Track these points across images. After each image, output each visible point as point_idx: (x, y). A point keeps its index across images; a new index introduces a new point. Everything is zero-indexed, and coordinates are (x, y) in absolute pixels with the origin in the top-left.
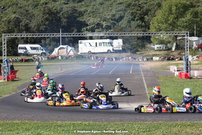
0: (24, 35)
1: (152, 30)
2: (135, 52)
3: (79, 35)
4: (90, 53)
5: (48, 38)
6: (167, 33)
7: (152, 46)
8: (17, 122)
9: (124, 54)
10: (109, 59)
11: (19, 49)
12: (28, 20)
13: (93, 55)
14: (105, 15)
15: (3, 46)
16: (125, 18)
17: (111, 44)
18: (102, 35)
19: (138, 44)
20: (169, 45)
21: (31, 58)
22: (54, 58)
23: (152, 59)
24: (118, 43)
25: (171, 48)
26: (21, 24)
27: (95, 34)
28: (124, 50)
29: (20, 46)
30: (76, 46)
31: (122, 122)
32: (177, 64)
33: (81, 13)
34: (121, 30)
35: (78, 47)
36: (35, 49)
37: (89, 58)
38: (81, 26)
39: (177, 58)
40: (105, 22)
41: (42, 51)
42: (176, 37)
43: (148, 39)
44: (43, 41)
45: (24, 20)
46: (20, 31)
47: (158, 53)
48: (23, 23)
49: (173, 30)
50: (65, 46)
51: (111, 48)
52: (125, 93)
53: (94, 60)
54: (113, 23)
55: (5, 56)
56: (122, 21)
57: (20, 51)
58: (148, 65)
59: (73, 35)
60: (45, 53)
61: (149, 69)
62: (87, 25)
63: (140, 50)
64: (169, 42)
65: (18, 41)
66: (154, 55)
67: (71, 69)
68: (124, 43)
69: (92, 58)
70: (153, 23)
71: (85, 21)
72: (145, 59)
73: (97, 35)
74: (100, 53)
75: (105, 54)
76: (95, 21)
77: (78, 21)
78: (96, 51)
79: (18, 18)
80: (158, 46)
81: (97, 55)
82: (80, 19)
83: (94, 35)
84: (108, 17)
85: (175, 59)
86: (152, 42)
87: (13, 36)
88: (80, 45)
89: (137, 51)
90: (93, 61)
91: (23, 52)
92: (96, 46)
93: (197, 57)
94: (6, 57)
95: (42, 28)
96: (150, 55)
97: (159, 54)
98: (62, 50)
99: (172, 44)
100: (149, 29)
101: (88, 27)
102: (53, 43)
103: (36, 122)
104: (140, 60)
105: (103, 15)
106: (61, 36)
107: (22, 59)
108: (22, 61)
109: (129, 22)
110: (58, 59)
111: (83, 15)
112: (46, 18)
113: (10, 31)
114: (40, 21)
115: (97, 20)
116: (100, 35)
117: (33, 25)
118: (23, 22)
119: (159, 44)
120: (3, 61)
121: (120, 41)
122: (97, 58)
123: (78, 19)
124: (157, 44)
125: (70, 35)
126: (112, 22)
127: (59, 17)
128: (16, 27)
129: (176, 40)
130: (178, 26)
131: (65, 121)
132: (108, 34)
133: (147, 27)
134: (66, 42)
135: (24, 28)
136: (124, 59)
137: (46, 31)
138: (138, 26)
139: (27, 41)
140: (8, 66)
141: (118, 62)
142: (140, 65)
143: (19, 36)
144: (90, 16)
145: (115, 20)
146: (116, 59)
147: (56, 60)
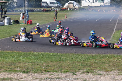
2: (118, 7)
4: (89, 6)
9: (111, 8)
10: (101, 11)
13: (90, 8)
17: (103, 1)
21: (50, 9)
22: (65, 9)
24: (107, 1)
28: (111, 5)
29: (43, 1)
36: (52, 3)
37: (88, 10)
41: (57, 5)
50: (72, 2)
51: (103, 4)
53: (91, 12)
57: (43, 4)
60: (59, 6)
68: (111, 1)
69: (90, 10)
74: (95, 7)
81: (94, 8)
88: (82, 1)
89: (120, 6)
91: (45, 5)
92: (93, 2)
98: (70, 4)
104: (121, 12)
108: (43, 11)
110: (68, 10)
122: (93, 10)
136: (111, 11)
146: (106, 11)
147: (66, 11)
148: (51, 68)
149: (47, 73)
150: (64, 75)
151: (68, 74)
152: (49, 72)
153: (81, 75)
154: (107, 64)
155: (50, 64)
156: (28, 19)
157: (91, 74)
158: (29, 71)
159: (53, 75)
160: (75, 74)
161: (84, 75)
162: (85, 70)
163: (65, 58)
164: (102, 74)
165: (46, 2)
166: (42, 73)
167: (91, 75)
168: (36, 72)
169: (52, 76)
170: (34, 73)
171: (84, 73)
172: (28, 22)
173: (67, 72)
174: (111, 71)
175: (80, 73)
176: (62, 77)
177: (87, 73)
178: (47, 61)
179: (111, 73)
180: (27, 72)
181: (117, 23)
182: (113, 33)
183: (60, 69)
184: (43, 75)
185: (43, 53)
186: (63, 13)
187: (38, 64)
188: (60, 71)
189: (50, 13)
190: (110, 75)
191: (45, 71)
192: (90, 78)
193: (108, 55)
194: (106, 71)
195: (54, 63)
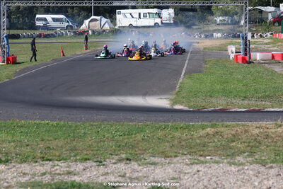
4: (131, 26)
7: (215, 18)
9: (175, 29)
11: (37, 20)
13: (134, 29)
15: (2, 17)
17: (159, 15)
20: (235, 17)
21: (52, 32)
22: (83, 33)
23: (212, 35)
24: (168, 14)
25: (239, 22)
29: (38, 16)
30: (113, 17)
36: (58, 20)
41: (67, 24)
43: (208, 10)
44: (69, 10)
47: (220, 27)
50: (98, 18)
51: (158, 21)
57: (39, 23)
58: (208, 43)
60: (71, 26)
63: (197, 23)
65: (37, 10)
66: (215, 31)
68: (176, 14)
69: (134, 34)
72: (203, 36)
74: (144, 27)
75: (151, 29)
78: (139, 25)
80: (221, 18)
81: (141, 29)
86: (213, 13)
88: (117, 16)
89: (194, 25)
91: (42, 25)
92: (140, 17)
93: (272, 34)
94: (5, 31)
96: (210, 31)
97: (222, 30)
98: (94, 23)
99: (241, 16)
102: (84, 13)
104: (197, 37)
107: (40, 34)
108: (40, 36)
119: (223, 16)
121: (171, 11)
124: (219, 16)
136: (176, 35)
139: (48, 10)
140: (8, 44)
148: (54, 152)
149: (47, 162)
150: (80, 166)
151: (88, 164)
152: (50, 160)
153: (115, 166)
154: (168, 142)
155: (53, 144)
156: (8, 53)
157: (136, 163)
158: (10, 160)
159: (58, 167)
160: (104, 163)
161: (122, 166)
162: (124, 156)
163: (83, 131)
164: (158, 163)
165: (45, 18)
166: (36, 162)
167: (134, 165)
168: (24, 161)
169: (56, 168)
170: (20, 163)
171: (120, 160)
172: (8, 60)
173: (86, 159)
174: (176, 156)
175: (114, 161)
176: (77, 169)
177: (128, 162)
178: (46, 138)
179: (175, 160)
180: (7, 161)
181: (188, 58)
182: (181, 80)
183: (72, 154)
184: (38, 168)
185: (37, 122)
186: (78, 40)
187: (27, 145)
188: (72, 158)
189: (54, 40)
190: (172, 165)
191: (43, 158)
192: (134, 171)
193: (170, 124)
194: (166, 157)
195: (61, 143)
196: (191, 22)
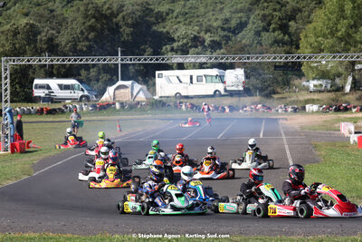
0: (46, 60)
1: (305, 50)
2: (269, 96)
3: (157, 60)
4: (178, 96)
5: (94, 66)
6: (334, 57)
7: (304, 83)
8: (32, 235)
9: (247, 100)
10: (216, 108)
11: (36, 88)
12: (53, 29)
13: (185, 100)
14: (209, 20)
15: (3, 82)
16: (249, 26)
17: (221, 79)
18: (204, 60)
19: (275, 78)
20: (338, 81)
22: (106, 107)
23: (304, 108)
24: (235, 77)
25: (343, 88)
26: (39, 37)
27: (190, 59)
28: (247, 91)
29: (37, 81)
30: (151, 82)
31: (243, 237)
32: (355, 121)
33: (162, 17)
34: (242, 50)
35: (154, 84)
36: (67, 87)
37: (176, 107)
38: (161, 42)
39: (355, 107)
40: (209, 34)
41: (81, 93)
42: (353, 63)
43: (295, 69)
44: (83, 72)
45: (45, 30)
46: (38, 53)
47: (316, 96)
48: (42, 37)
49: (347, 50)
50: (128, 83)
51: (220, 87)
52: (263, 164)
53: (187, 111)
54: (226, 36)
55: (6, 101)
56: (244, 32)
57: (38, 93)
58: (297, 121)
59: (145, 60)
60: (87, 97)
61: (299, 129)
62: (173, 40)
63: (278, 90)
64: (339, 75)
65: (34, 73)
66: (308, 102)
67: (139, 129)
68: (247, 76)
69: (183, 107)
70: (306, 36)
71: (168, 33)
72: (290, 110)
73: (193, 60)
74: (199, 96)
75: (209, 100)
76: (189, 32)
77: (154, 31)
78: (191, 94)
79: (32, 26)
80: (316, 82)
81: (194, 101)
82: (159, 28)
83: (187, 61)
84: (215, 24)
85: (351, 109)
86: (303, 75)
87: (24, 61)
88: (158, 80)
89: (275, 93)
90: (184, 112)
91: (43, 95)
92: (191, 82)
94: (9, 104)
95: (82, 45)
96: (300, 102)
97: (318, 100)
98: (122, 91)
99: (346, 79)
100: (298, 48)
101: (175, 45)
102: (105, 77)
103: (69, 235)
104: (280, 111)
105: (206, 20)
106: (119, 62)
107: (42, 109)
108: (41, 112)
109: (258, 33)
110: (115, 107)
111: (164, 20)
112: (90, 26)
113: (16, 52)
114: (78, 31)
115: (193, 30)
116: (199, 61)
117: (63, 40)
118: (43, 34)
119: (319, 79)
120: (3, 113)
121: (240, 72)
122: (192, 106)
123: (154, 28)
124: (314, 79)
125: (139, 60)
126: (223, 33)
127: (117, 24)
128: (29, 44)
129: (353, 70)
130: (356, 42)
131: (128, 233)
132: (216, 58)
133: (294, 44)
134: (131, 75)
135: (45, 47)
136: (248, 108)
137: (89, 52)
138: (276, 42)
139: (50, 73)
140: (12, 123)
141: (236, 114)
142: (281, 121)
143: (35, 61)
144: (179, 22)
145: (229, 30)
146: (232, 108)
147: (109, 110)
165: (48, 85)
181: (284, 142)
189: (63, 118)
196: (270, 89)
